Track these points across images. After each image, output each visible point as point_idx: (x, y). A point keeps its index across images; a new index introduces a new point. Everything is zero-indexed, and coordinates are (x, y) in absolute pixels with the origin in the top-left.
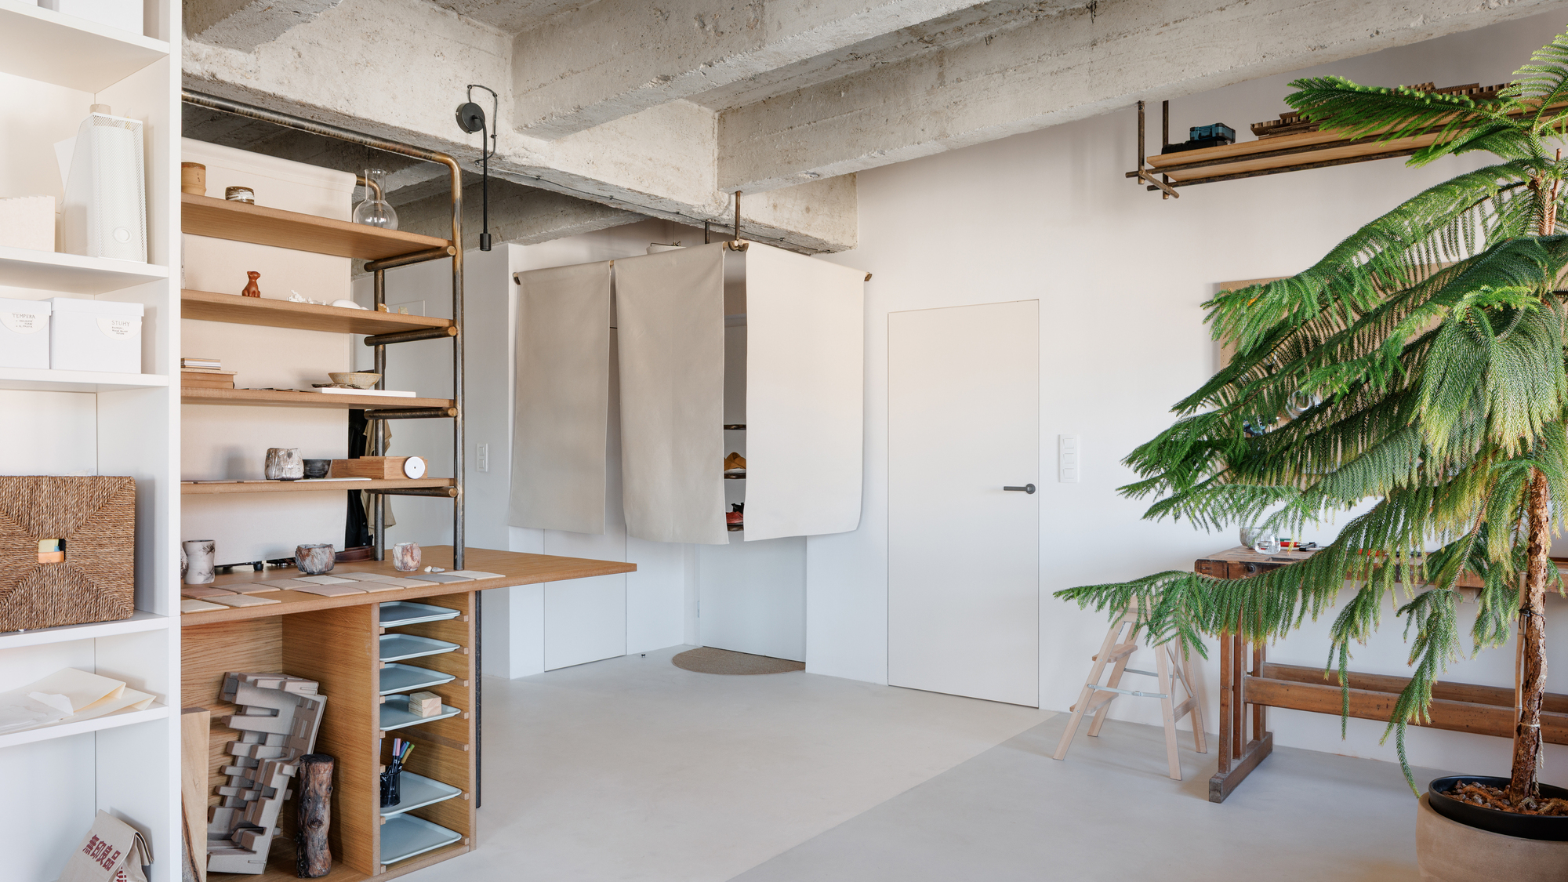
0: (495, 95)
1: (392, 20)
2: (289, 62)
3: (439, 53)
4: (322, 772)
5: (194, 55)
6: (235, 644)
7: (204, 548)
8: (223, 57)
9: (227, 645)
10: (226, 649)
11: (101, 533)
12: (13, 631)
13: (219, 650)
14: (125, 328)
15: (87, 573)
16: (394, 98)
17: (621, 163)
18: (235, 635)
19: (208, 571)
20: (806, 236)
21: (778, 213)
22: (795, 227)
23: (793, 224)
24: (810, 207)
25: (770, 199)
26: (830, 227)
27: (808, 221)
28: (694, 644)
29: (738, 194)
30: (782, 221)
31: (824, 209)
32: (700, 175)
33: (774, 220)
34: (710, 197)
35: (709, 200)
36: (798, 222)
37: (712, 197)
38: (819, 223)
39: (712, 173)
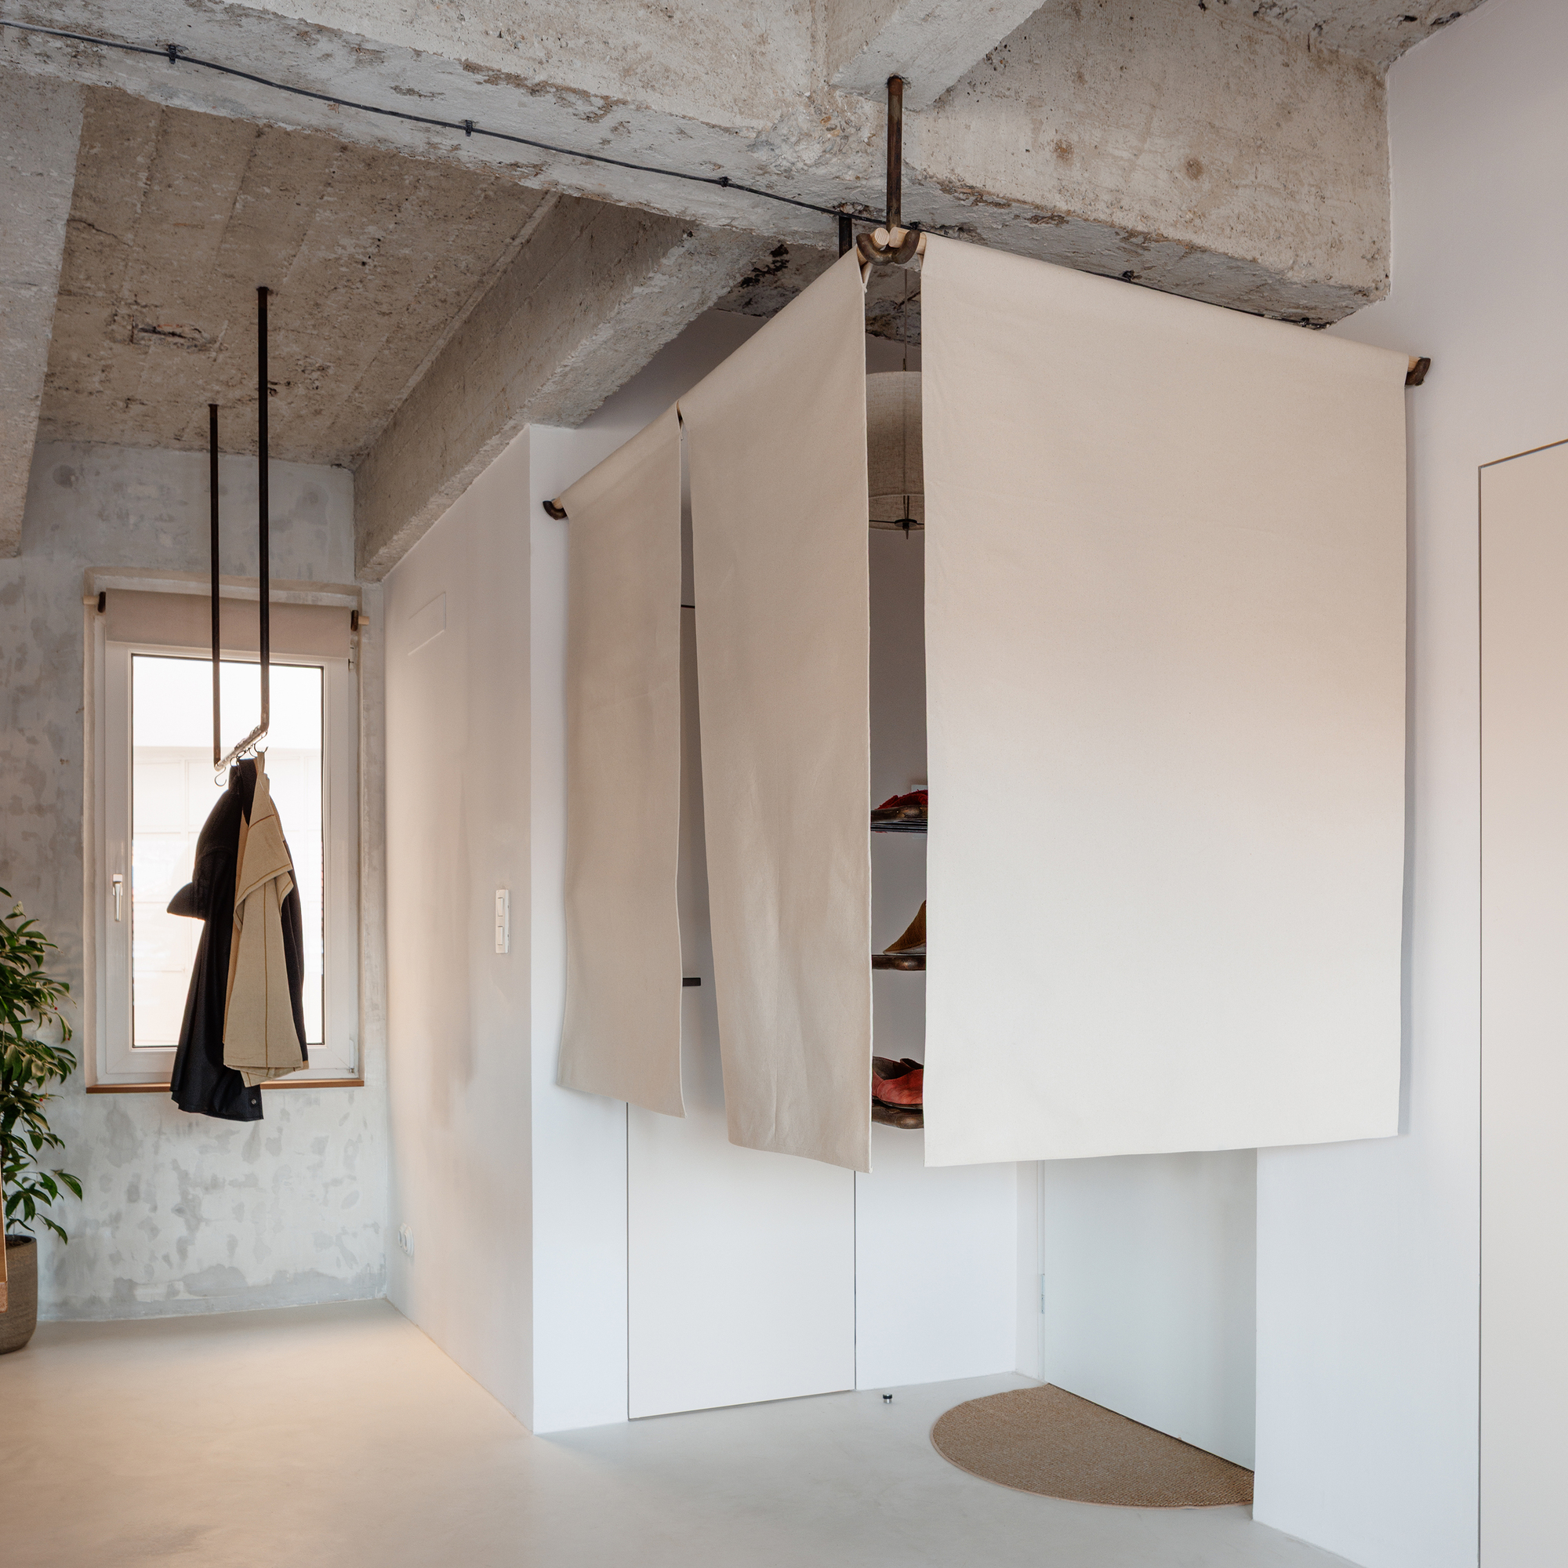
20: (1192, 248)
21: (1075, 173)
22: (1145, 217)
23: (1137, 207)
24: (1204, 161)
25: (1043, 128)
26: (1280, 224)
27: (1194, 203)
28: (1035, 1376)
29: (895, 85)
30: (1091, 196)
31: (1260, 169)
32: (759, 40)
33: (1060, 191)
34: (801, 108)
35: (797, 118)
36: (1155, 202)
37: (807, 107)
38: (1237, 212)
39: (808, 34)
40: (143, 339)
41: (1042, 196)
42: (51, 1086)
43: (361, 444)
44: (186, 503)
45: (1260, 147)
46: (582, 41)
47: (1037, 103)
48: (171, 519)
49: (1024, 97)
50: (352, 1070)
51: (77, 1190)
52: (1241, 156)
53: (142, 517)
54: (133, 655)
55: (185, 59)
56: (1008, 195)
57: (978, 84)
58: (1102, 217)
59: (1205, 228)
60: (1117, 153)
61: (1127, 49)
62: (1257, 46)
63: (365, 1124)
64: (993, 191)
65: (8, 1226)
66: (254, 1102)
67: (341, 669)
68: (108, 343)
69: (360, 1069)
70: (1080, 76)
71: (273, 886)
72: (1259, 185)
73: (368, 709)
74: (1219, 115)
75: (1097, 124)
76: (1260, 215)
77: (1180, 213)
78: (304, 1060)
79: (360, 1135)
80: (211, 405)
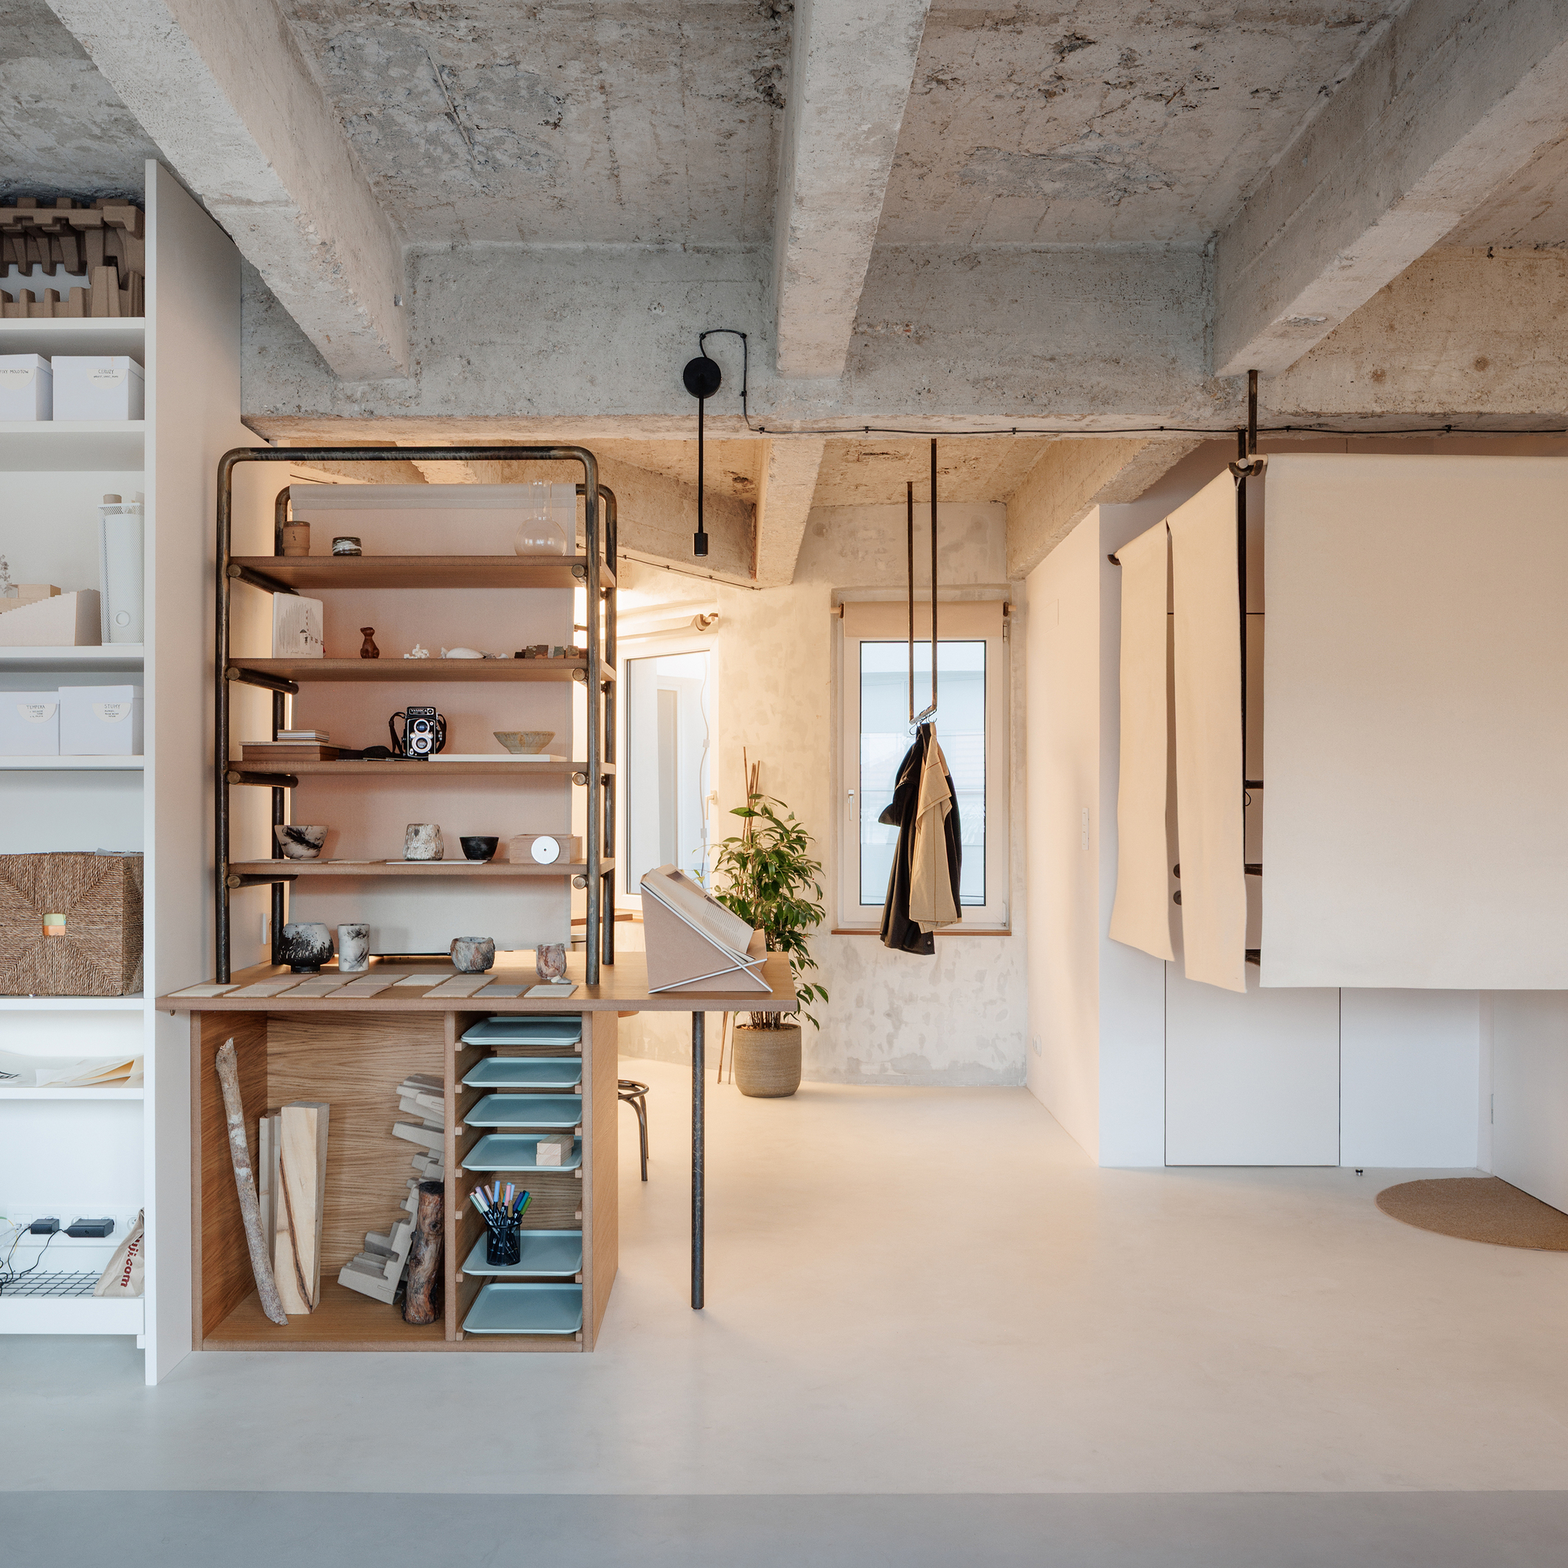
0: (744, 336)
1: (586, 284)
2: (457, 374)
3: (656, 305)
4: (427, 1204)
5: (349, 397)
6: (427, 1043)
7: (348, 933)
8: (380, 390)
9: (417, 1043)
10: (418, 1047)
11: (93, 911)
12: (22, 994)
13: (409, 1048)
14: (116, 710)
15: (82, 948)
16: (592, 382)
17: (987, 379)
18: (427, 1033)
19: (353, 958)
20: (1481, 414)
21: (1388, 387)
22: (1441, 403)
23: (1435, 399)
24: (1489, 357)
25: (1364, 365)
26: (1555, 384)
27: (1482, 386)
28: (1489, 1172)
29: (1253, 375)
30: (1400, 399)
31: (1537, 352)
32: (1171, 361)
33: (1376, 401)
34: (1198, 393)
35: (1196, 399)
36: (1449, 392)
37: (1201, 391)
38: (1517, 384)
39: (1202, 350)
40: (865, 458)
41: (1363, 407)
42: (811, 926)
43: (1009, 489)
44: (894, 540)
45: (1538, 336)
46: (1068, 388)
47: (1359, 351)
48: (885, 551)
49: (1349, 350)
50: (1005, 924)
51: (826, 997)
52: (1521, 345)
53: (867, 552)
54: (861, 642)
55: (873, 430)
56: (1338, 412)
57: (1316, 350)
58: (1408, 410)
59: (1490, 400)
60: (1419, 368)
61: (1428, 300)
62: (1536, 270)
63: (1012, 962)
64: (1326, 411)
65: (785, 1017)
66: (929, 943)
67: (996, 643)
68: (844, 463)
69: (1007, 924)
70: (1392, 327)
71: (939, 807)
72: (1537, 362)
73: (1015, 671)
74: (1503, 324)
75: (1404, 353)
76: (1537, 382)
77: (1470, 395)
78: (958, 917)
79: (1008, 970)
80: (908, 482)
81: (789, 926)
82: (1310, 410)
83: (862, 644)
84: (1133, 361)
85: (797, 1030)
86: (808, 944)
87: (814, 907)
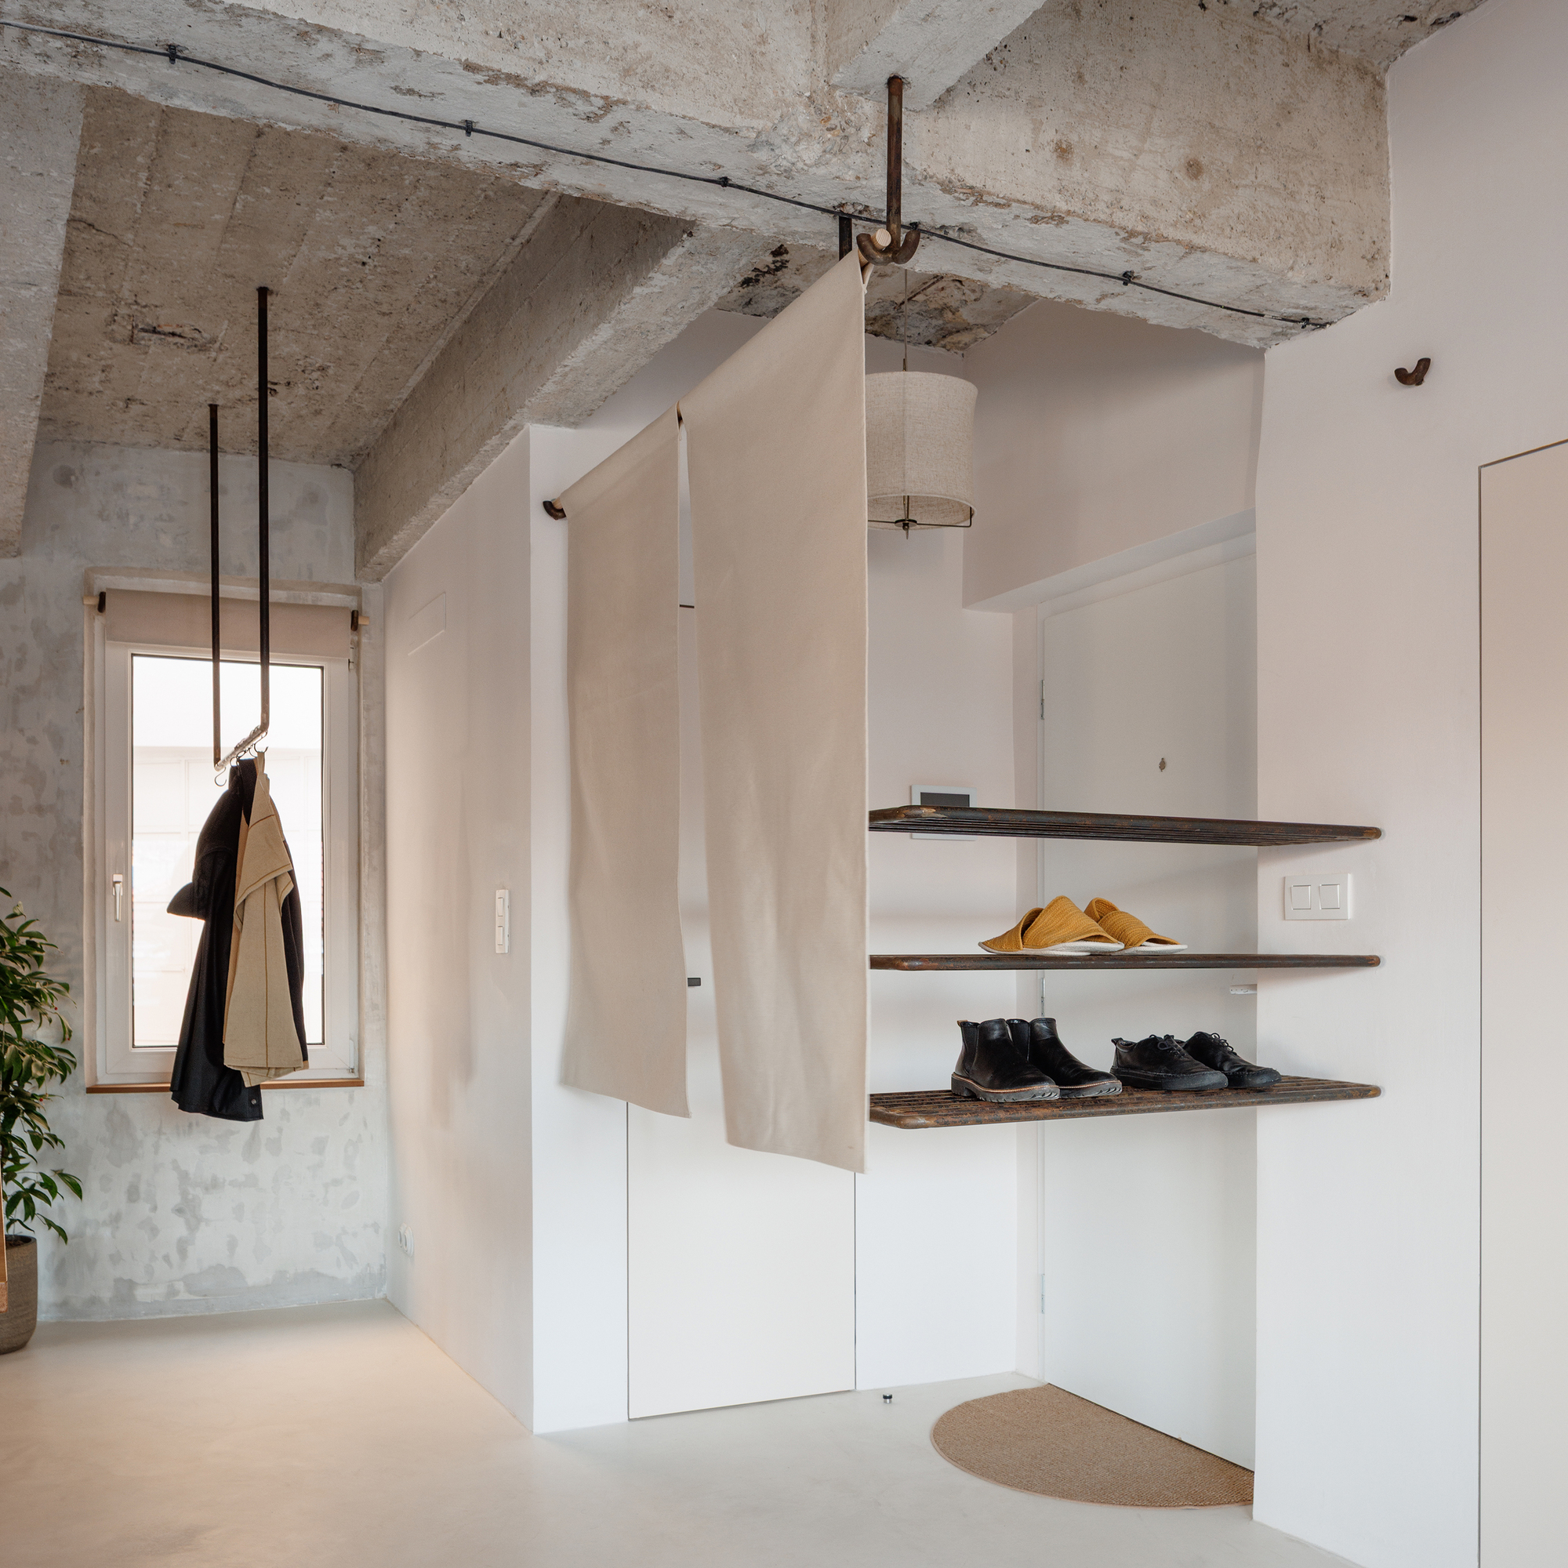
21: (1075, 173)
22: (1145, 218)
23: (1137, 207)
24: (1204, 161)
25: (1043, 128)
26: (1280, 224)
27: (1194, 203)
28: (1035, 1376)
29: (895, 85)
30: (1091, 196)
31: (1260, 169)
32: (759, 40)
33: (1060, 192)
34: (801, 108)
35: (796, 120)
36: (1154, 202)
37: (807, 106)
38: (1236, 212)
39: (809, 33)
40: (143, 339)
41: (1042, 196)
42: (51, 1086)
43: (361, 444)
44: (186, 503)
45: (1260, 147)
46: (582, 41)
47: (1037, 103)
48: (171, 519)
49: (1024, 97)
50: (352, 1071)
51: (77, 1190)
52: (1241, 156)
53: (142, 517)
54: (133, 655)
55: (185, 59)
56: (1008, 195)
57: (978, 84)
59: (1205, 228)
60: (1117, 153)
61: (1127, 49)
62: (1257, 46)
63: (365, 1124)
64: (993, 191)
65: (8, 1226)
66: (254, 1102)
67: (341, 669)
68: (107, 343)
69: (360, 1068)
70: (1080, 77)
71: (272, 886)
72: (1259, 185)
73: (368, 709)
74: (1219, 114)
75: (1097, 124)
76: (1260, 214)
77: (1180, 213)
78: (304, 1060)
79: (360, 1135)
80: (210, 405)
81: (15, 1083)
82: (970, 182)
83: (135, 658)
84: (696, 21)
85: (30, 1245)
86: (45, 1109)
87: (56, 1054)
